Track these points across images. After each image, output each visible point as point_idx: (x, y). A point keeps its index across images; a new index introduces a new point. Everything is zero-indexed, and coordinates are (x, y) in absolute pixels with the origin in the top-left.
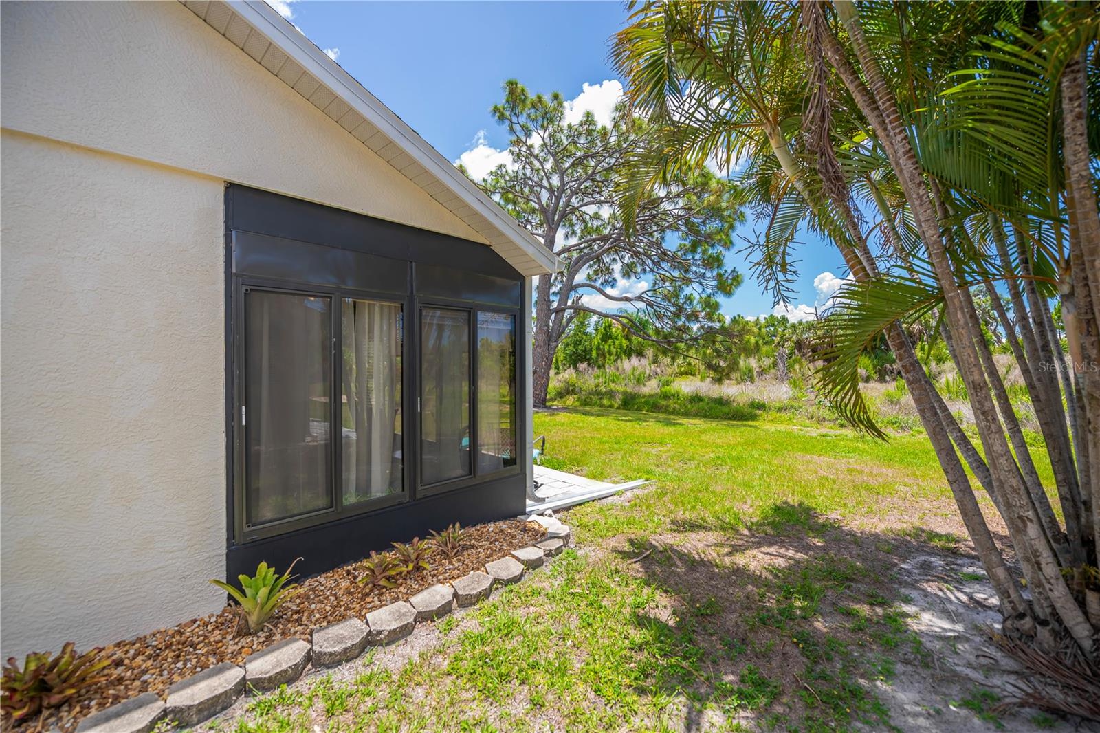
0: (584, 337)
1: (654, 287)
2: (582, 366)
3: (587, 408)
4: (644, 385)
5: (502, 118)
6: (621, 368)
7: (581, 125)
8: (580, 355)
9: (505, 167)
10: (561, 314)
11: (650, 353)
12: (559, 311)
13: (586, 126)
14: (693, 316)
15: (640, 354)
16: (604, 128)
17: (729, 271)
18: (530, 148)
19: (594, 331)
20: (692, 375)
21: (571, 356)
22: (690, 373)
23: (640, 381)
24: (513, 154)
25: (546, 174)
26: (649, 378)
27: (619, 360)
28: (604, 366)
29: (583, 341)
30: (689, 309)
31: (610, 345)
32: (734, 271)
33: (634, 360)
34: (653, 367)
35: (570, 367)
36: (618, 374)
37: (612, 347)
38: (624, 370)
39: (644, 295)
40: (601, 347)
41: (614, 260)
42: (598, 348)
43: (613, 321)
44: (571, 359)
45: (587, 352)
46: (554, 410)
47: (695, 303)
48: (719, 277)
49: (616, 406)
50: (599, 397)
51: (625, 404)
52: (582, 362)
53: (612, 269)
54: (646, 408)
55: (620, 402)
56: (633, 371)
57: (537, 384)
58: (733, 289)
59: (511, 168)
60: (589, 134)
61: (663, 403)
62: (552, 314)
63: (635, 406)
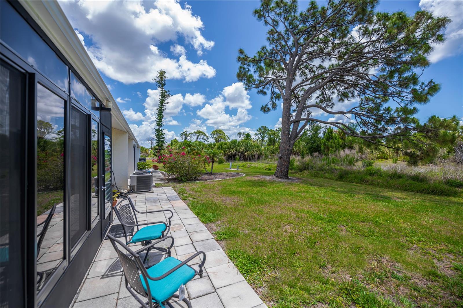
0: (317, 139)
1: (361, 105)
2: (315, 154)
3: (316, 180)
4: (354, 165)
5: (260, 17)
6: (338, 155)
7: (308, 11)
8: (314, 148)
9: (266, 48)
10: (297, 123)
11: (357, 147)
12: (296, 122)
13: (312, 11)
14: (392, 121)
15: (351, 148)
16: (323, 8)
17: (426, 83)
18: (280, 34)
19: (323, 136)
20: (385, 159)
21: (310, 149)
22: (384, 157)
23: (351, 162)
24: (269, 40)
25: (288, 47)
26: (357, 160)
27: (337, 151)
28: (328, 154)
29: (316, 141)
30: (387, 116)
31: (332, 143)
32: (430, 82)
33: (347, 151)
34: (359, 154)
35: (309, 154)
36: (336, 158)
37: (333, 144)
38: (340, 156)
39: (353, 110)
40: (326, 143)
41: (333, 93)
42: (325, 144)
43: (332, 126)
44: (310, 151)
45: (319, 146)
46: (292, 180)
47: (392, 112)
48: (414, 91)
49: (335, 178)
50: (324, 172)
51: (341, 178)
52: (316, 152)
53: (332, 98)
54: (356, 181)
55: (337, 176)
56: (347, 157)
57: (282, 164)
58: (429, 96)
59: (269, 48)
60: (314, 16)
61: (369, 178)
62: (292, 123)
63: (348, 180)
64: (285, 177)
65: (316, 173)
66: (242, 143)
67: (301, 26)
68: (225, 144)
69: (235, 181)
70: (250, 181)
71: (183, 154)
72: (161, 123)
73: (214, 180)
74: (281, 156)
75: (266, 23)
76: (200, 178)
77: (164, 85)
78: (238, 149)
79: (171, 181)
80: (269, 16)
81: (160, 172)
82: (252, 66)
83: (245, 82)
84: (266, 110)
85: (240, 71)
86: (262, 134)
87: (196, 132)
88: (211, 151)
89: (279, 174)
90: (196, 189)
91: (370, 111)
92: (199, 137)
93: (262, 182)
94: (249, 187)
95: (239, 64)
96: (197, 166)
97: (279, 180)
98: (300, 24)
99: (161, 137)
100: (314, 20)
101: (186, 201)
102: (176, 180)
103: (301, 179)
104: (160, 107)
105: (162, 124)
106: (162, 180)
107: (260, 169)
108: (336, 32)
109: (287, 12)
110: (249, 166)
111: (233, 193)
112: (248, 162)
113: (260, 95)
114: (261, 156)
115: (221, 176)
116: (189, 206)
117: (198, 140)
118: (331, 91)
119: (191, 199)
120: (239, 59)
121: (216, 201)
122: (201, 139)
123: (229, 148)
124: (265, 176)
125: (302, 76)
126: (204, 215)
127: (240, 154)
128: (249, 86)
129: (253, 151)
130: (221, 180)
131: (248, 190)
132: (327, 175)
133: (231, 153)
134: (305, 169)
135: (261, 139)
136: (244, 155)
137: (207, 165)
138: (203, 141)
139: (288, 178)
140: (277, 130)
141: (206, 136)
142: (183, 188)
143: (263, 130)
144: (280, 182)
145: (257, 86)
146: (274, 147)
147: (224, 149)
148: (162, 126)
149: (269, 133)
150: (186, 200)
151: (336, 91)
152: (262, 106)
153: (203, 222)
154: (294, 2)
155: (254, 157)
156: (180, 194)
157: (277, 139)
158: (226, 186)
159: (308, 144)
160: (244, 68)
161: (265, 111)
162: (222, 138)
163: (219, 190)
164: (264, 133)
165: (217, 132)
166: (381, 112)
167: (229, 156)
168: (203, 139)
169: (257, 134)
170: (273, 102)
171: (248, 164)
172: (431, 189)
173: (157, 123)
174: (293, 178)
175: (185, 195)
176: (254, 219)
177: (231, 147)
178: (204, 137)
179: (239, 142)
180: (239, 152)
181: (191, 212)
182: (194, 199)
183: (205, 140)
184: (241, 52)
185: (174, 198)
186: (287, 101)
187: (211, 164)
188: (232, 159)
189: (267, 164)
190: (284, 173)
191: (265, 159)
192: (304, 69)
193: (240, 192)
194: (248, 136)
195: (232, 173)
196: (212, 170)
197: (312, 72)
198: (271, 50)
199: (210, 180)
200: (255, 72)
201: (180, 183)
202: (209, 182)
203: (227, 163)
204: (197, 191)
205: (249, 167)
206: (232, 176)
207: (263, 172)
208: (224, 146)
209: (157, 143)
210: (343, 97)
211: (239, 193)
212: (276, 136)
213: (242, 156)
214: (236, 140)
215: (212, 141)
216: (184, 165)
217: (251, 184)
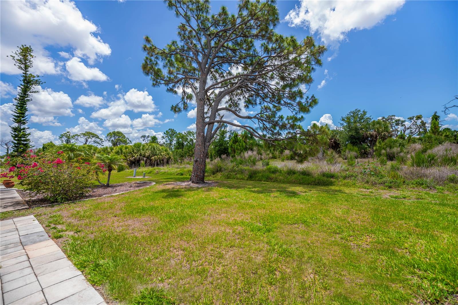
0: (224, 142)
1: (262, 112)
2: (224, 156)
3: (230, 181)
4: (257, 165)
5: (171, 5)
6: (243, 157)
7: (220, 15)
8: (222, 151)
9: (176, 42)
11: (256, 149)
12: (211, 124)
13: (223, 16)
15: (252, 150)
16: (233, 16)
17: (310, 97)
19: (229, 139)
21: (218, 151)
22: (274, 157)
24: (180, 36)
26: (258, 161)
27: (242, 153)
28: (235, 156)
29: (223, 144)
30: (280, 123)
31: (237, 145)
32: (313, 97)
33: (250, 153)
35: (218, 157)
36: (242, 159)
38: (245, 157)
39: (257, 116)
40: (233, 146)
41: (240, 99)
42: (231, 147)
44: (218, 153)
45: (226, 149)
46: (209, 184)
47: (284, 120)
48: (299, 104)
49: (246, 178)
50: (235, 173)
51: (251, 177)
52: (224, 154)
53: (239, 104)
54: (264, 179)
55: (248, 176)
56: (250, 158)
57: (198, 168)
58: (310, 108)
59: (180, 44)
60: (224, 21)
61: (273, 176)
62: (206, 125)
63: (257, 179)
64: (201, 182)
65: (229, 174)
66: (147, 147)
67: (212, 29)
68: (126, 148)
69: (143, 193)
70: (164, 191)
71: (59, 162)
72: (22, 119)
73: (113, 194)
74: (197, 159)
75: (178, 14)
76: (91, 193)
77: (29, 67)
78: (143, 153)
79: (35, 204)
80: (181, 7)
81: (17, 191)
82: (161, 59)
83: (153, 77)
84: (177, 110)
85: (146, 62)
86: (169, 137)
87: (84, 134)
88: (107, 156)
89: (194, 179)
90: (83, 213)
91: (268, 117)
92: (89, 140)
93: (178, 191)
94: (163, 199)
95: (145, 55)
96: (84, 177)
97: (196, 185)
98: (211, 26)
99: (22, 139)
100: (225, 26)
101: (60, 240)
102: (45, 201)
103: (217, 182)
104: (21, 96)
105: (24, 120)
106: (18, 203)
107: (171, 174)
108: (243, 42)
109: (199, 9)
110: (157, 171)
111: (143, 211)
112: (156, 167)
113: (169, 93)
114: (170, 160)
115: (122, 188)
116: (65, 251)
117: (88, 144)
118: (237, 97)
119: (72, 233)
120: (145, 48)
121: (118, 230)
122: (92, 142)
123: (131, 153)
124: (178, 183)
125: (212, 79)
126: (97, 265)
127: (145, 159)
128: (157, 82)
129: (161, 155)
130: (122, 194)
131: (162, 203)
132: (238, 176)
133: (134, 158)
134: (217, 171)
135: (169, 142)
136: (151, 160)
137: (100, 175)
138: (95, 145)
139: (205, 182)
140: (185, 134)
141: (100, 139)
142: (59, 213)
143: (171, 133)
144: (198, 188)
145: (167, 83)
146: (183, 150)
147: (124, 153)
148: (24, 123)
149: (177, 136)
150: (60, 237)
151: (241, 97)
152: (172, 105)
153: (94, 284)
154: (207, 1)
155: (162, 162)
156: (50, 226)
157: (185, 142)
158: (132, 202)
159: (216, 146)
160: (151, 60)
161: (175, 111)
162: (121, 142)
163: (121, 209)
164: (171, 136)
165: (114, 134)
166: (277, 119)
167: (131, 161)
168: (95, 142)
169: (165, 137)
170: (184, 102)
171: (156, 169)
172: (317, 181)
173: (14, 119)
174: (210, 182)
175: (59, 227)
176: (183, 250)
177: (133, 151)
178: (97, 140)
179: (144, 146)
180: (144, 157)
181: (70, 263)
182: (77, 232)
183: (98, 143)
184: (148, 40)
185: (35, 237)
186: (202, 101)
187: (107, 172)
188: (135, 165)
189: (178, 168)
190: (200, 178)
191: (174, 163)
192: (215, 73)
193: (153, 208)
194: (154, 139)
195: (138, 182)
196: (109, 181)
197: (221, 77)
198: (182, 47)
199: (107, 195)
200: (164, 66)
201: (53, 206)
202: (105, 198)
203: (130, 170)
204: (84, 217)
205: (158, 173)
206: (138, 187)
207: (175, 178)
208: (124, 151)
209: (15, 147)
210: (248, 104)
211: (152, 210)
212: (185, 139)
213: (148, 161)
214: (141, 143)
215: (108, 144)
216: (61, 178)
217: (165, 194)
